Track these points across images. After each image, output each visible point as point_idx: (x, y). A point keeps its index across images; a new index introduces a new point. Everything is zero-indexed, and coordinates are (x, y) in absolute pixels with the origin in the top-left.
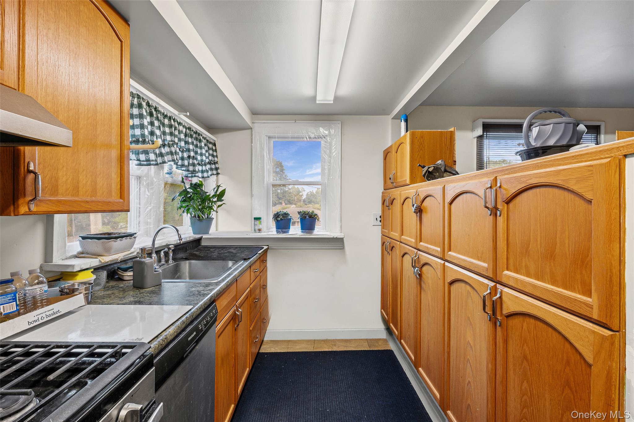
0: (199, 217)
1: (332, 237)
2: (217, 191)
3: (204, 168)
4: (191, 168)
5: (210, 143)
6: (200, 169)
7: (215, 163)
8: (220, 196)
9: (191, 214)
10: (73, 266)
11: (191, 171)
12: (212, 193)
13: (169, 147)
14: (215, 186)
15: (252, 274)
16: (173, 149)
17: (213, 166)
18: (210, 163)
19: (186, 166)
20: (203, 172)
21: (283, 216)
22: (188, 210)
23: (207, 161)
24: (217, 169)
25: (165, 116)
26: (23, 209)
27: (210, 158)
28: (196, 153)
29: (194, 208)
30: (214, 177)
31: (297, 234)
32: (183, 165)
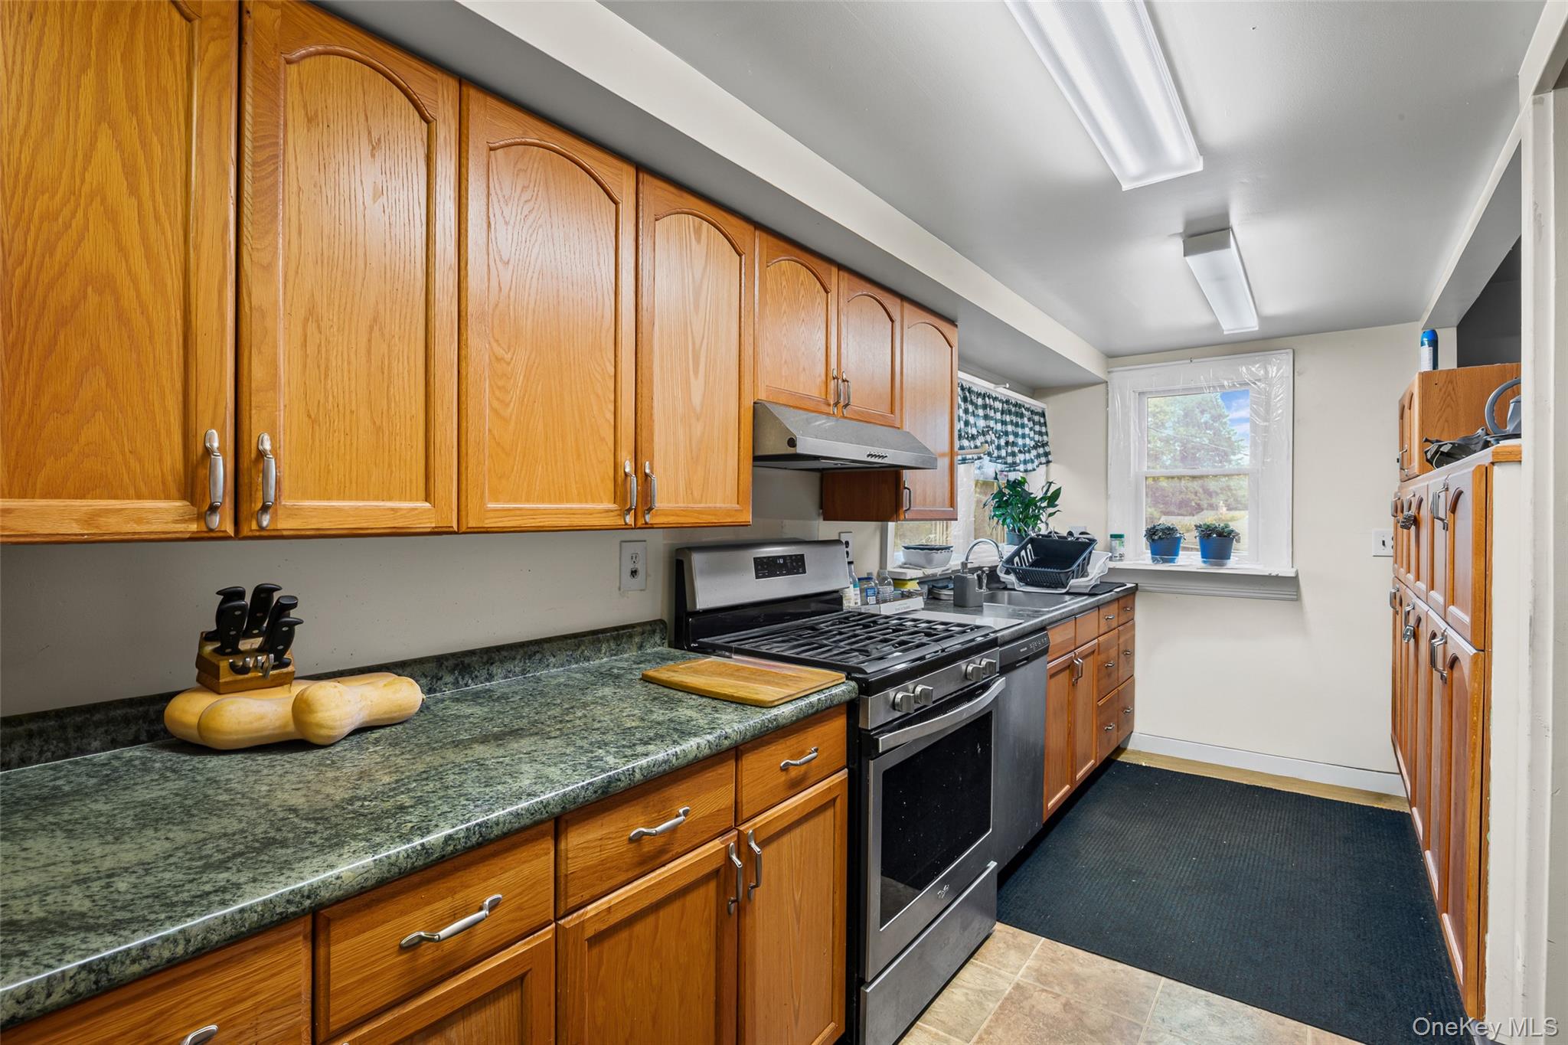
0: (1019, 531)
1: (1267, 574)
2: (1047, 490)
3: (1028, 456)
4: (1010, 460)
5: (1037, 414)
6: (1022, 459)
7: (1045, 445)
8: (1052, 499)
9: (1008, 527)
10: (905, 574)
11: (1010, 464)
12: (1040, 495)
13: (984, 435)
14: (1044, 483)
15: (1103, 622)
16: (988, 438)
17: (1041, 451)
18: (1035, 447)
19: (1004, 458)
20: (1025, 462)
21: (1164, 533)
22: (1005, 520)
23: (1032, 443)
24: (1046, 454)
25: (979, 395)
26: (902, 517)
27: (1037, 437)
28: (1016, 435)
29: (1013, 518)
30: (1043, 468)
31: (1191, 565)
32: (999, 457)
